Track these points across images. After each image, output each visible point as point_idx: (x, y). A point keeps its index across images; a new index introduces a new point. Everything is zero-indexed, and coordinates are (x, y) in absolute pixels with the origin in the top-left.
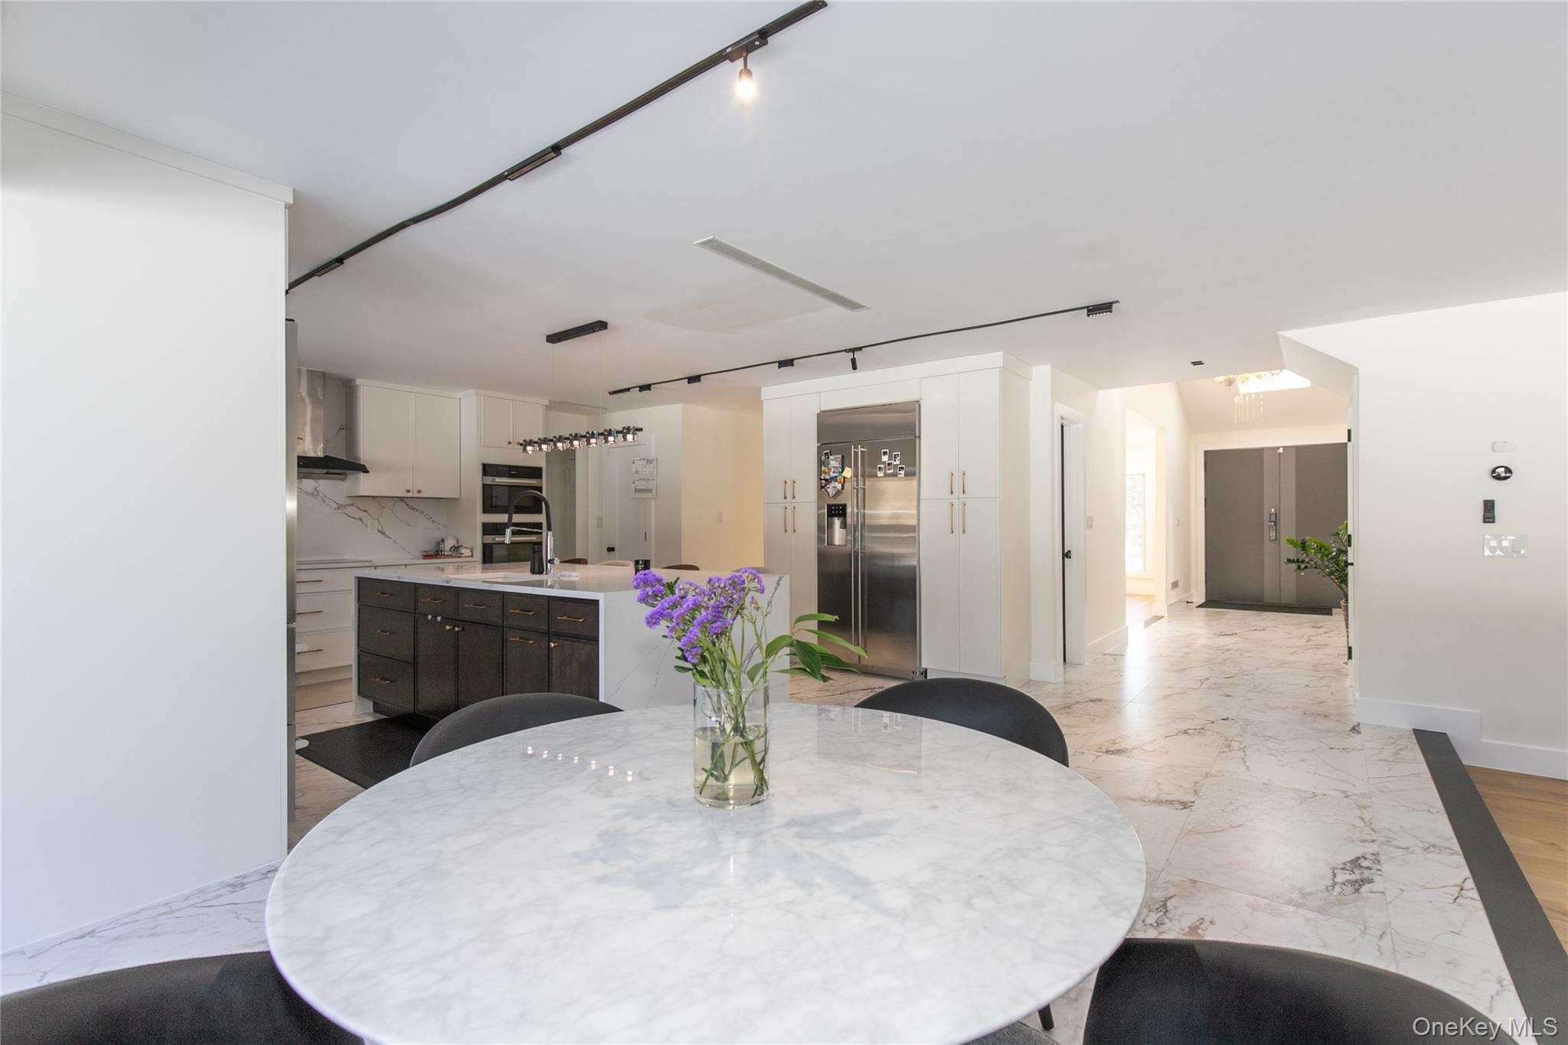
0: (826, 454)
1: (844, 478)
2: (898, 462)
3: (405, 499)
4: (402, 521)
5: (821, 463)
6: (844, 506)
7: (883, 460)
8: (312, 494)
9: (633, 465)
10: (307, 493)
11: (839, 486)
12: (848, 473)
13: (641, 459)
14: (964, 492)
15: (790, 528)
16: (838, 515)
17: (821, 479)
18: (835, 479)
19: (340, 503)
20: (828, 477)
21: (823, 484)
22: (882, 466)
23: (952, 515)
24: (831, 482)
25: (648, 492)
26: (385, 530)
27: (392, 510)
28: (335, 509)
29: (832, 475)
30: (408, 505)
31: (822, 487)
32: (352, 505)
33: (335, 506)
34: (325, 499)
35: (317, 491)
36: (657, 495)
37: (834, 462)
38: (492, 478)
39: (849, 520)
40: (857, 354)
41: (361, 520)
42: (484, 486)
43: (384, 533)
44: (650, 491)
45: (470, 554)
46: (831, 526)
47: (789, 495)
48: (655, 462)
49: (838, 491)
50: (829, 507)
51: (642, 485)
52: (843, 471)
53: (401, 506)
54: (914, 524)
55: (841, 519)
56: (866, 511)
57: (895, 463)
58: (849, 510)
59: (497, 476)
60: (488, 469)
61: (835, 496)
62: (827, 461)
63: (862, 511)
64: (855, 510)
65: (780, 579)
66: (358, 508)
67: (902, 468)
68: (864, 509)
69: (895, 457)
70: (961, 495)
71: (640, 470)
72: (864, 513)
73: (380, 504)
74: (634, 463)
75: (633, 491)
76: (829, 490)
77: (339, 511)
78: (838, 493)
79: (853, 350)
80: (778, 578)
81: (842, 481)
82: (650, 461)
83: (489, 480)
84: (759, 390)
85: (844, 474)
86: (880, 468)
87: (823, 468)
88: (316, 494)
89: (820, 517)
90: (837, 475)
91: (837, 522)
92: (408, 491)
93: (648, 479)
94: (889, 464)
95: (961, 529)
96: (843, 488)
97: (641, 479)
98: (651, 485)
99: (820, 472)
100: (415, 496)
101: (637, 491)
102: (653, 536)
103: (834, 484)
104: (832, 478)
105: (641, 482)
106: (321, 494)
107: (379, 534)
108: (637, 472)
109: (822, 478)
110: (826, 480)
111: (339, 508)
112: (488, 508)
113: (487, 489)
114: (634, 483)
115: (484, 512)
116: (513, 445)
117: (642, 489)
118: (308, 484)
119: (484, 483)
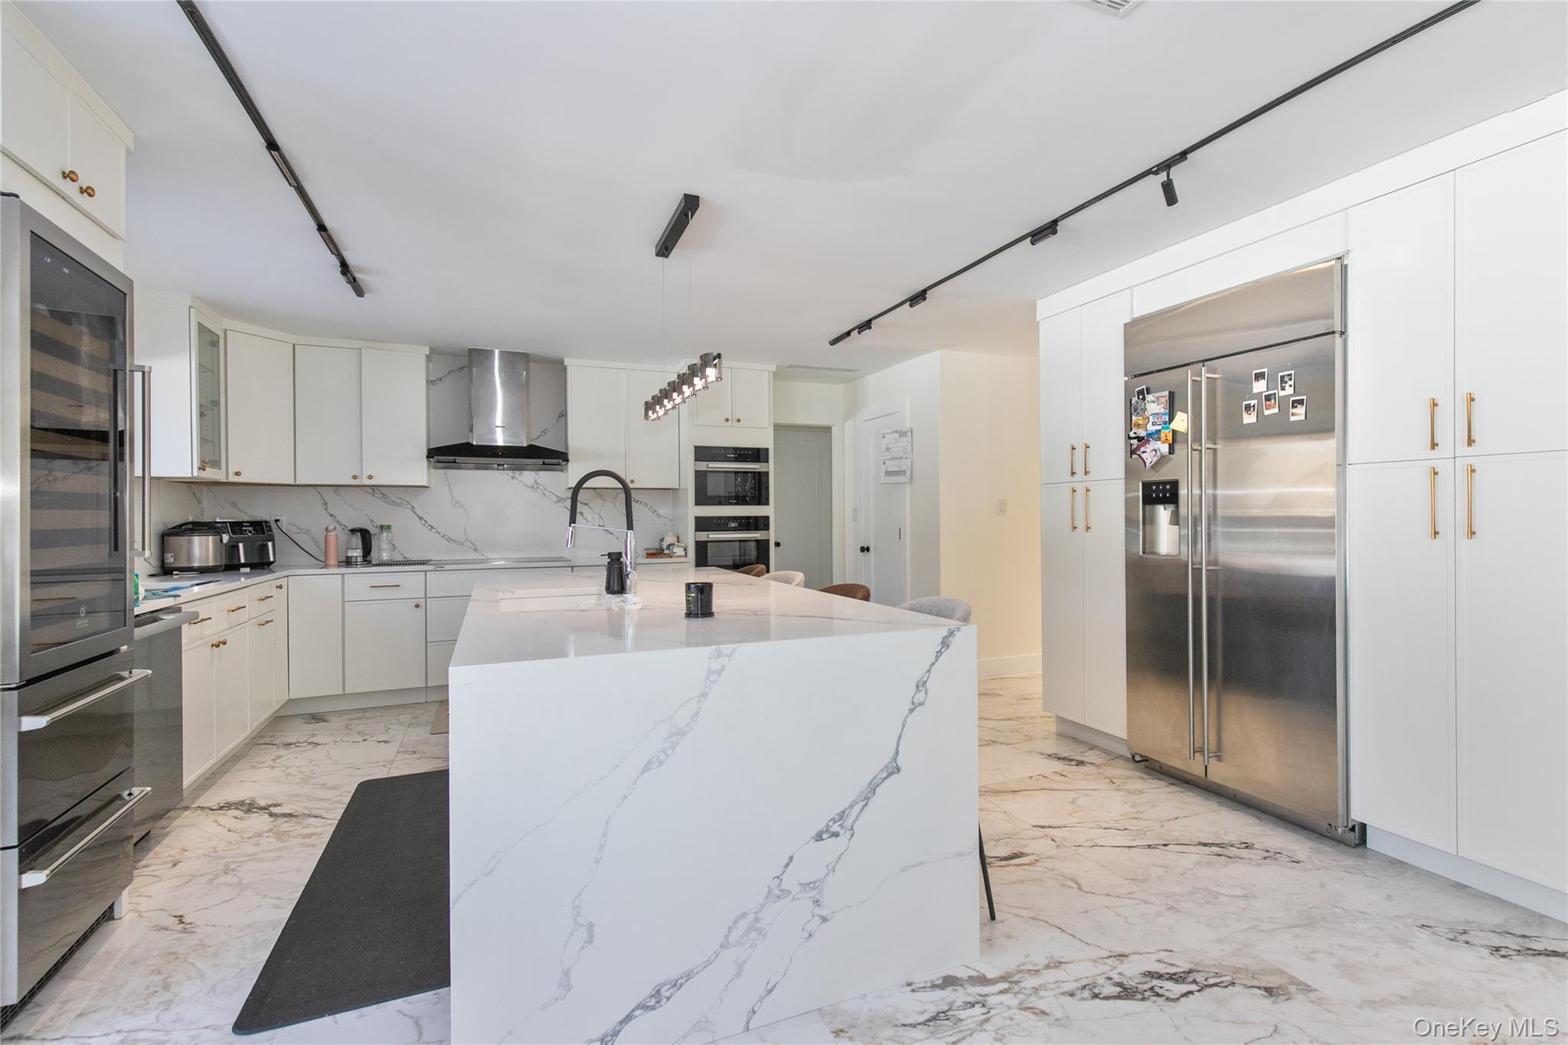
0: (1141, 392)
1: (1174, 432)
2: (1289, 391)
5: (1131, 410)
6: (1175, 484)
7: (1255, 391)
8: (533, 487)
9: (883, 440)
10: (526, 486)
11: (1164, 448)
12: (1181, 422)
13: (892, 432)
14: (1470, 442)
15: (1080, 523)
16: (1164, 501)
17: (1130, 438)
18: (1155, 435)
19: (560, 496)
20: (1142, 433)
21: (1135, 445)
22: (1253, 402)
23: (1433, 496)
24: (1148, 441)
25: (901, 475)
26: (607, 525)
27: (613, 503)
28: (555, 502)
29: (1151, 428)
31: (1133, 452)
33: (555, 499)
34: (545, 492)
35: (537, 484)
36: (911, 478)
37: (1155, 406)
38: (705, 463)
39: (1183, 511)
40: (1175, 173)
42: (696, 472)
43: (605, 529)
44: (904, 473)
45: (684, 553)
46: (1149, 521)
47: (1079, 469)
48: (909, 434)
49: (1163, 457)
50: (1147, 486)
51: (893, 466)
52: (1171, 420)
54: (1330, 515)
55: (1171, 508)
56: (1219, 492)
57: (1282, 393)
58: (1183, 492)
59: (712, 460)
60: (702, 453)
61: (1155, 466)
62: (1141, 405)
63: (1210, 492)
64: (1196, 491)
65: (951, 633)
67: (1301, 402)
68: (1215, 486)
69: (1283, 380)
70: (1463, 449)
71: (891, 446)
72: (1215, 497)
73: (601, 496)
74: (883, 437)
75: (883, 474)
76: (1144, 456)
77: (560, 504)
78: (1162, 460)
79: (1167, 165)
80: (944, 632)
81: (1170, 438)
82: (903, 434)
83: (703, 466)
84: (1032, 306)
85: (1173, 426)
86: (1248, 408)
87: (1134, 418)
88: (536, 486)
89: (1129, 503)
90: (1159, 427)
91: (1163, 513)
93: (901, 458)
94: (1268, 398)
95: (1463, 528)
96: (1171, 451)
97: (893, 458)
98: (905, 465)
99: (1129, 425)
101: (889, 473)
102: (907, 532)
103: (1153, 445)
104: (1150, 435)
105: (894, 462)
106: (541, 487)
107: (599, 529)
108: (888, 449)
109: (1132, 434)
110: (1140, 439)
111: (559, 501)
112: (702, 499)
113: (701, 477)
114: (884, 463)
115: (696, 504)
116: (730, 422)
117: (894, 471)
118: (528, 476)
119: (697, 469)
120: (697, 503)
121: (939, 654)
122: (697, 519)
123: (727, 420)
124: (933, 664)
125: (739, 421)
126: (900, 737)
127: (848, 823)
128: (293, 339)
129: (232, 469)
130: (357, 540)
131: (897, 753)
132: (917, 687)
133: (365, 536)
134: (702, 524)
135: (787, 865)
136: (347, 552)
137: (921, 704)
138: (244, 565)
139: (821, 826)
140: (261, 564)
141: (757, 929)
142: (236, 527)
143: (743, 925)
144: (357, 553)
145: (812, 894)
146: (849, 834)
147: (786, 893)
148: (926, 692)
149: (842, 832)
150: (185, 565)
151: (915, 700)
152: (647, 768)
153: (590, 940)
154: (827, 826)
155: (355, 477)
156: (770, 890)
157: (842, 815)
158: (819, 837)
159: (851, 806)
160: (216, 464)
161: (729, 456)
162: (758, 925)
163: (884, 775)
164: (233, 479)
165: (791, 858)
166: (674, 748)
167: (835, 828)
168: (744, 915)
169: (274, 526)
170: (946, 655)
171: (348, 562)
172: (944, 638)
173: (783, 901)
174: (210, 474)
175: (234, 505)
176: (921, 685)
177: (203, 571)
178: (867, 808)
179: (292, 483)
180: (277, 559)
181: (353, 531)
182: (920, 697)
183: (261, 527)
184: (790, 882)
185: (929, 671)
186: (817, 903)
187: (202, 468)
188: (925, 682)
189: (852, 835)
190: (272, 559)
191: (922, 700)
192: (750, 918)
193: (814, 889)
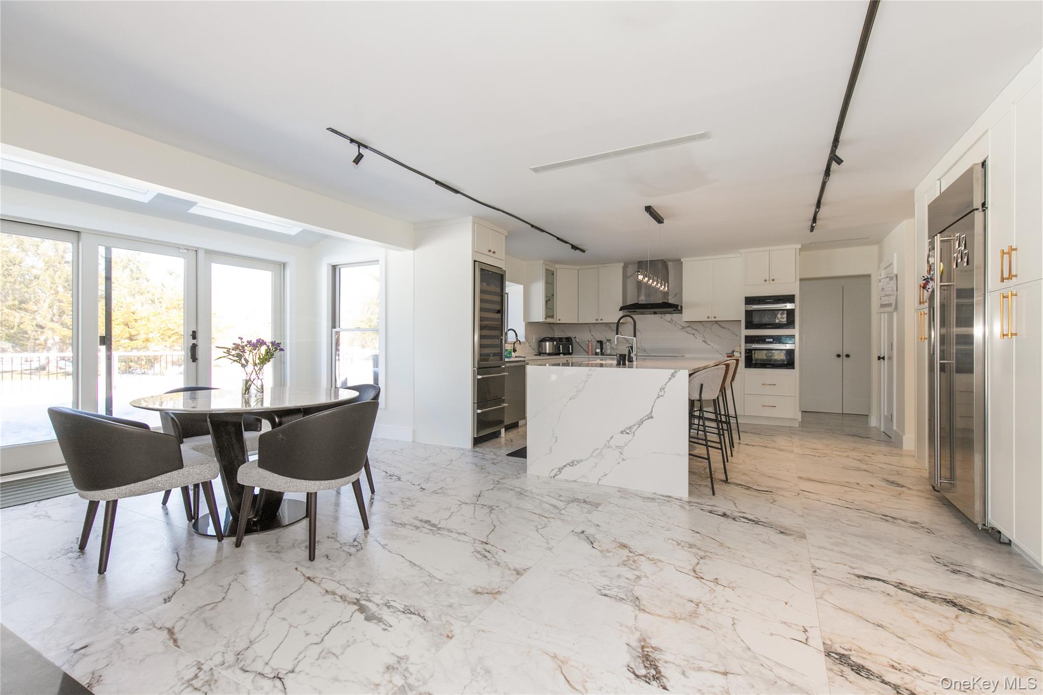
3: (718, 322)
4: (716, 335)
8: (670, 322)
9: (880, 283)
10: (667, 321)
13: (885, 278)
19: (683, 326)
26: (706, 341)
27: (711, 329)
28: (680, 329)
30: (720, 326)
32: (689, 327)
33: (681, 327)
34: (676, 324)
36: (895, 308)
38: (751, 306)
41: (694, 334)
42: (746, 311)
43: (706, 342)
44: (890, 305)
47: (922, 300)
48: (895, 278)
51: (885, 301)
53: (716, 326)
60: (749, 300)
65: (675, 372)
66: (692, 328)
71: (884, 287)
73: (704, 325)
74: (880, 281)
75: (880, 306)
77: (686, 331)
82: (892, 278)
83: (749, 308)
88: (672, 321)
92: (708, 318)
93: (890, 295)
97: (886, 295)
98: (892, 300)
100: (713, 320)
101: (883, 306)
105: (886, 298)
107: (703, 343)
108: (883, 289)
111: (682, 328)
112: (750, 325)
113: (748, 314)
114: (881, 299)
115: (746, 329)
116: (768, 281)
117: (886, 304)
118: (668, 317)
119: (747, 309)
120: (747, 327)
121: (670, 379)
122: (747, 337)
123: (766, 281)
124: (667, 382)
125: (773, 280)
126: (653, 406)
127: (633, 431)
128: (578, 267)
129: (558, 319)
130: (599, 345)
131: (652, 411)
132: (661, 390)
133: (601, 342)
134: (749, 339)
135: (611, 438)
136: (596, 350)
137: (662, 396)
138: (562, 353)
139: (623, 429)
140: (567, 353)
141: (601, 455)
142: (561, 339)
143: (597, 452)
144: (598, 350)
145: (620, 450)
146: (633, 434)
147: (610, 447)
148: (664, 392)
149: (630, 433)
150: (544, 352)
151: (660, 394)
152: (571, 399)
153: (556, 441)
154: (625, 430)
155: (597, 320)
156: (605, 444)
157: (630, 428)
158: (622, 432)
159: (634, 426)
160: (552, 317)
161: (767, 301)
162: (602, 454)
163: (647, 418)
164: (558, 322)
165: (612, 437)
166: (578, 395)
167: (628, 431)
168: (597, 449)
169: (573, 340)
170: (673, 379)
171: (596, 354)
172: (672, 373)
173: (609, 449)
174: (550, 320)
175: (563, 332)
176: (662, 389)
177: (549, 354)
178: (639, 428)
179: (577, 322)
180: (574, 351)
181: (598, 341)
182: (662, 393)
183: (569, 340)
184: (612, 443)
185: (666, 384)
186: (621, 453)
187: (546, 319)
188: (664, 389)
189: (634, 435)
190: (571, 352)
191: (662, 394)
192: (599, 450)
193: (620, 449)
